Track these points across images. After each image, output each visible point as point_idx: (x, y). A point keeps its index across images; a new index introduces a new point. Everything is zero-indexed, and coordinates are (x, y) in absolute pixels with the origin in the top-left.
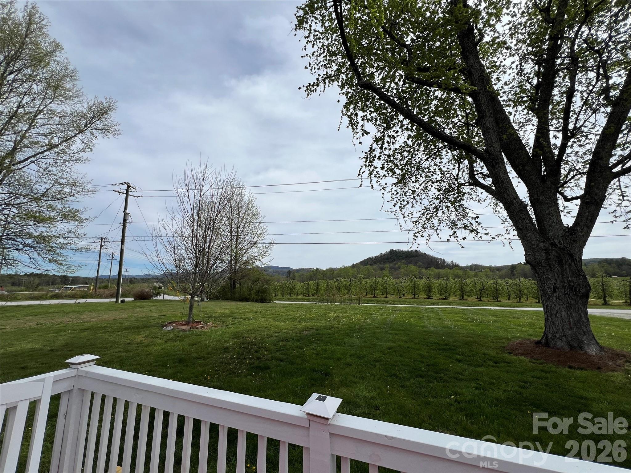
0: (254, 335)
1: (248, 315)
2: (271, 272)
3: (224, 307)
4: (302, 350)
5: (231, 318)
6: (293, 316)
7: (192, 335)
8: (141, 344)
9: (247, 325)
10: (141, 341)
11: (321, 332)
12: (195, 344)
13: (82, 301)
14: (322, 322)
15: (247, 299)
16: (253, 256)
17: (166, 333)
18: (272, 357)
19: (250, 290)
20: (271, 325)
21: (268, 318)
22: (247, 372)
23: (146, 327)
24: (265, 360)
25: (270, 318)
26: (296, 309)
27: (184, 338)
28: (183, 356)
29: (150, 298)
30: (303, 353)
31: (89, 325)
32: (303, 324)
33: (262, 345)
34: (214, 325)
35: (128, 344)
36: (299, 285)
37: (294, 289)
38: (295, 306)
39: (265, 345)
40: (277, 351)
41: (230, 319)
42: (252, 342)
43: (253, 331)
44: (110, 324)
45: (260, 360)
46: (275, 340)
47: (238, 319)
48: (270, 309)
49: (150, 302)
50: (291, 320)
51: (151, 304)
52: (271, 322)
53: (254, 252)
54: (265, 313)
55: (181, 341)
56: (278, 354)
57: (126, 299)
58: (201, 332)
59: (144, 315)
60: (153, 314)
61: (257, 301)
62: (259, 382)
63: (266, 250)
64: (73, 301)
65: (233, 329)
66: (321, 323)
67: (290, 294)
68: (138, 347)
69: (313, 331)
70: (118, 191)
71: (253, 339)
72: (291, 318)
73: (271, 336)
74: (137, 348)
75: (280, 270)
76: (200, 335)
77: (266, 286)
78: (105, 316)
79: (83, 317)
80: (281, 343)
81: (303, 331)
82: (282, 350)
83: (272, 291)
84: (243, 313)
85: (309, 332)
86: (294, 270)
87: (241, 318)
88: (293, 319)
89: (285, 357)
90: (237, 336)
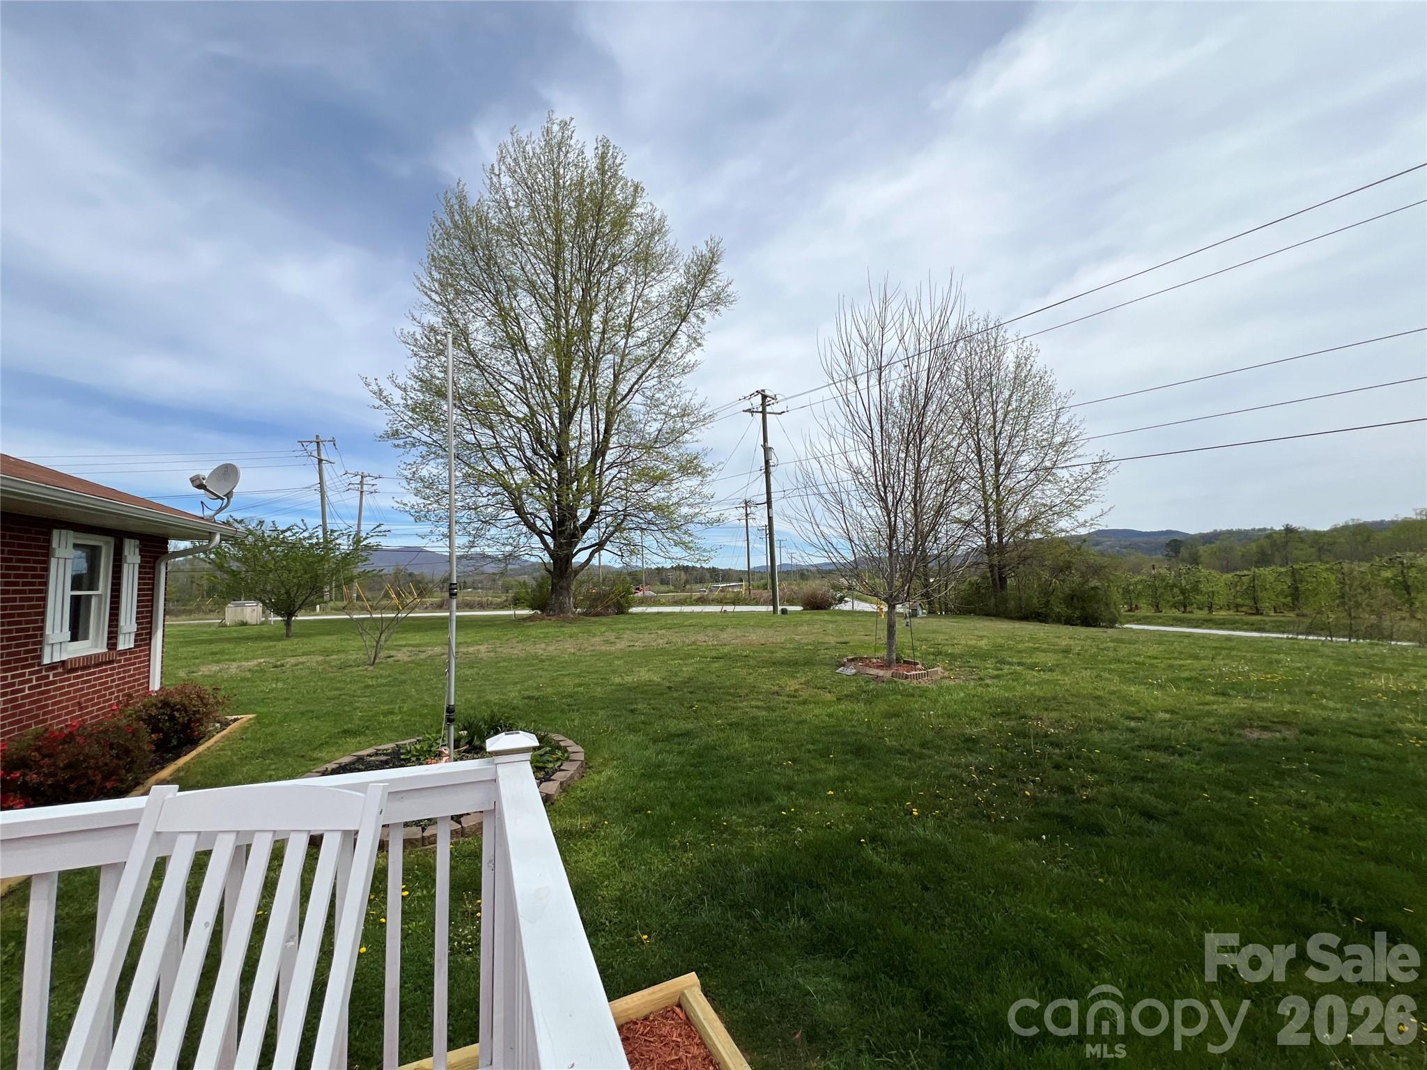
0: (1054, 715)
1: (1040, 658)
2: (1112, 547)
3: (977, 633)
4: (1241, 798)
5: (994, 660)
6: (1193, 674)
7: (895, 692)
8: (795, 697)
9: (1036, 684)
10: (796, 691)
11: (1328, 742)
12: (897, 715)
13: (729, 608)
14: (1331, 704)
15: (1039, 614)
16: (1045, 505)
17: (842, 681)
18: (1113, 795)
19: (1046, 592)
20: (1113, 693)
21: (1105, 670)
22: (1026, 825)
23: (809, 663)
24: (1088, 800)
25: (1111, 671)
26: (1210, 653)
27: (877, 697)
28: (865, 740)
29: (829, 607)
30: (1245, 809)
31: (726, 650)
32: (1239, 703)
33: (1079, 749)
34: (946, 674)
35: (774, 693)
36: (1218, 581)
37: (1196, 589)
38: (1201, 642)
39: (1091, 751)
40: (1135, 779)
41: (990, 663)
42: (1046, 735)
43: (1053, 704)
44: (754, 652)
45: (1070, 797)
46: (1127, 741)
47: (1011, 664)
48: (1112, 645)
49: (828, 614)
50: (1189, 684)
51: (827, 618)
52: (1115, 684)
53: (1047, 493)
54: (1094, 656)
55: (868, 702)
56: (1136, 791)
57: (790, 608)
58: (914, 688)
59: (811, 638)
60: (827, 639)
61: (1069, 622)
62: (1067, 868)
63: (1084, 485)
64: (716, 609)
65: (996, 690)
66: (1324, 708)
67: (1184, 605)
68: (788, 702)
69: (1289, 734)
70: (749, 410)
71: (1051, 725)
72: (1188, 679)
73: (1113, 728)
74: (786, 705)
75: (1141, 539)
76: (913, 695)
77: (1094, 583)
78: (753, 637)
79: (723, 636)
80: (1147, 755)
81: (1241, 726)
82: (1151, 781)
83: (1116, 596)
84: (1025, 651)
85: (1266, 735)
86: (1193, 537)
87: (1019, 664)
88: (1196, 683)
89: (1164, 806)
90: (1004, 709)
